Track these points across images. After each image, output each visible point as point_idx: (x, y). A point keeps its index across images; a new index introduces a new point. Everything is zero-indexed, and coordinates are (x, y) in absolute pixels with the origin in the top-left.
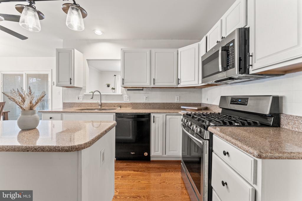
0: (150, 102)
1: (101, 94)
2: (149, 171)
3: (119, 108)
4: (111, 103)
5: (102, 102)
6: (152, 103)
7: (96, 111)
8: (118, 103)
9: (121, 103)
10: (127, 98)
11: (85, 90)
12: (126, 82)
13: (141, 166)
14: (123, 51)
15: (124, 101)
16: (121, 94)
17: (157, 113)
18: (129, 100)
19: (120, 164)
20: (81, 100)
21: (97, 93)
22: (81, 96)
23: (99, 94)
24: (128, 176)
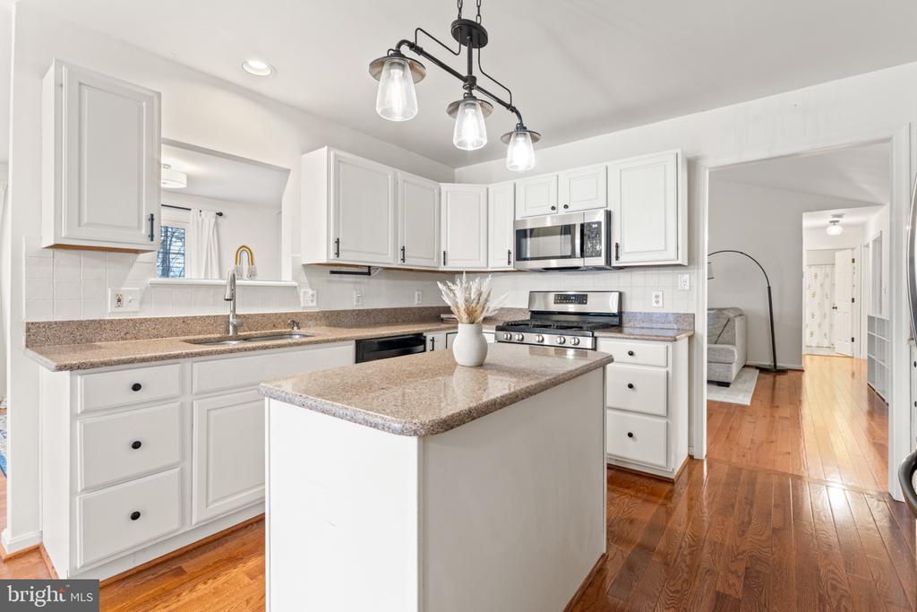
6: (373, 310)
8: (286, 314)
10: (310, 298)
14: (335, 155)
15: (302, 305)
16: (293, 284)
18: (315, 304)
20: (134, 307)
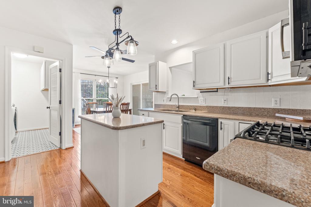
0: (229, 106)
1: (179, 97)
2: (210, 183)
3: (194, 111)
4: (187, 106)
5: (180, 104)
6: (232, 107)
7: (174, 112)
8: (193, 106)
9: (197, 106)
10: (202, 101)
11: (168, 93)
12: (197, 84)
13: (206, 175)
14: (194, 53)
16: (196, 96)
17: (226, 118)
19: (186, 165)
21: (175, 96)
22: (165, 99)
23: (177, 97)
24: (187, 177)
